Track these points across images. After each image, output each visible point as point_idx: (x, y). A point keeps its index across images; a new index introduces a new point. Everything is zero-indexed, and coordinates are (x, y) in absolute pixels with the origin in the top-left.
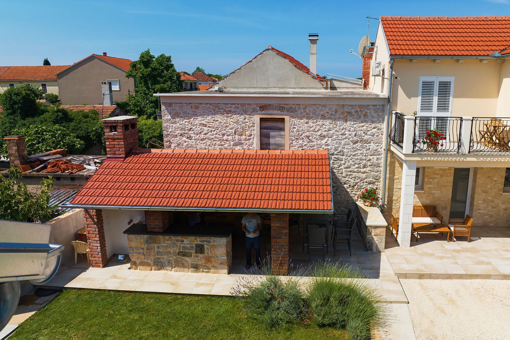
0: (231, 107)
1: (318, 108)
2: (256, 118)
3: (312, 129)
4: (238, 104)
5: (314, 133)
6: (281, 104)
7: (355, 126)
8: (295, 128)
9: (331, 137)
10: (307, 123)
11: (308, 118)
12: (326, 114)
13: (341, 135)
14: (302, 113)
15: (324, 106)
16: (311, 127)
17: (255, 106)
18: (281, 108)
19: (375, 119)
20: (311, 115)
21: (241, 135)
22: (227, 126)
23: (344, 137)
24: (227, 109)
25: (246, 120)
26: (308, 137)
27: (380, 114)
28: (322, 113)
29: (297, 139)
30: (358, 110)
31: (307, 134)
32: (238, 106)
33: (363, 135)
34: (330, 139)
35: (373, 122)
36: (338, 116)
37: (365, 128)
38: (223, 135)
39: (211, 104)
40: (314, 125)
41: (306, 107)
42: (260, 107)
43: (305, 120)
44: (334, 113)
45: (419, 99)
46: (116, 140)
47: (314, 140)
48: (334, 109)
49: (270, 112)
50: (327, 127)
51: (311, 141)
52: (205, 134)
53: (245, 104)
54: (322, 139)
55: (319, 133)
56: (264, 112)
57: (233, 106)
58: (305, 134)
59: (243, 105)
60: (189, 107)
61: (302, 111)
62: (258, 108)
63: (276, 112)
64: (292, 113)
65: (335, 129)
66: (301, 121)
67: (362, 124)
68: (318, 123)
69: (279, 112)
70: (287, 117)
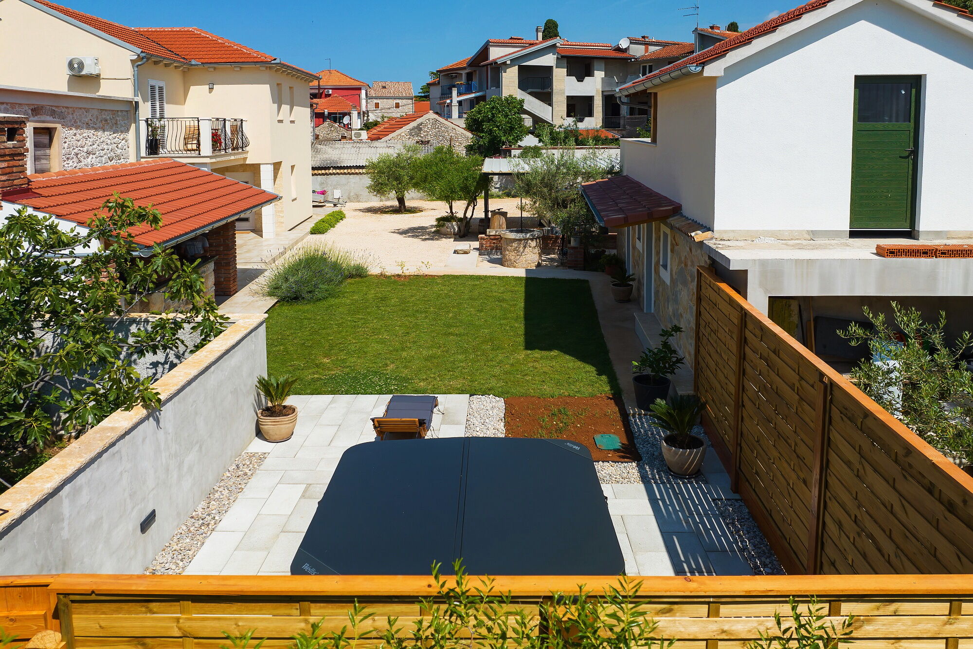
1: (83, 113)
2: (30, 128)
3: (79, 143)
4: (7, 104)
5: (81, 149)
6: (52, 106)
7: (110, 137)
8: (65, 143)
9: (95, 154)
10: (75, 135)
11: (77, 128)
12: (90, 122)
13: (102, 150)
14: (70, 121)
15: (87, 110)
16: (78, 141)
17: (27, 108)
18: (53, 113)
19: (123, 129)
20: (78, 123)
23: (104, 152)
26: (77, 154)
27: (126, 122)
28: (86, 120)
29: (68, 158)
30: (111, 116)
31: (76, 150)
32: (8, 107)
33: (117, 149)
34: (94, 156)
35: (122, 132)
36: (98, 125)
37: (117, 139)
40: (81, 137)
41: (74, 111)
42: (32, 110)
43: (74, 131)
44: (95, 120)
45: (150, 104)
46: (15, 158)
47: (82, 159)
48: (95, 116)
49: (43, 118)
50: (91, 140)
51: (80, 162)
53: (16, 104)
54: (88, 158)
55: (85, 149)
56: (36, 118)
57: (2, 107)
58: (74, 151)
59: (13, 105)
61: (71, 117)
62: (30, 112)
63: (49, 118)
64: (62, 120)
65: (97, 142)
66: (71, 132)
67: (115, 135)
68: (84, 135)
69: (51, 119)
70: (59, 126)
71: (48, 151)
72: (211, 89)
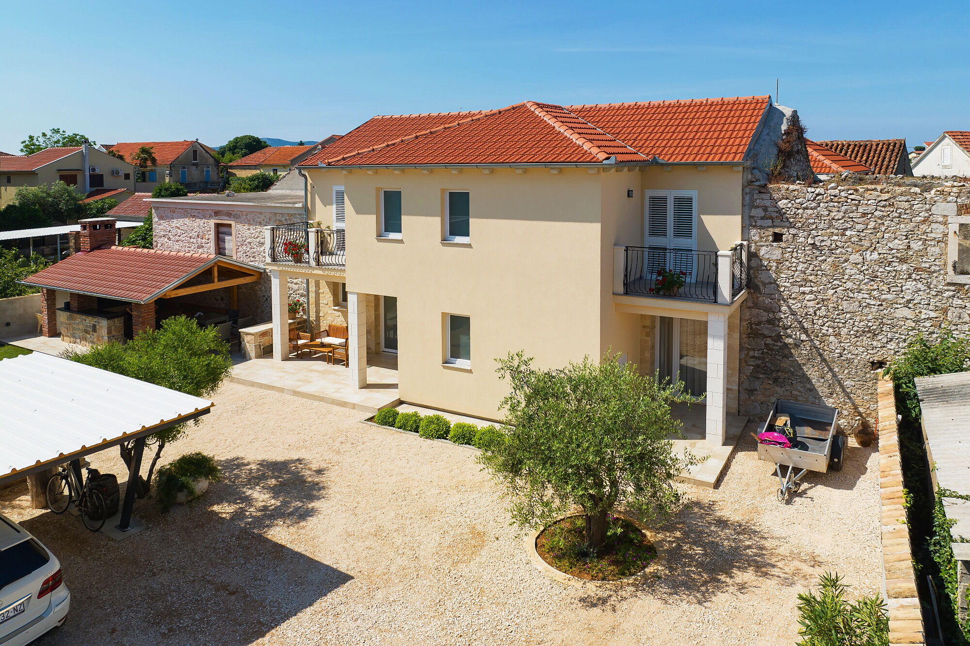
0: (194, 212)
1: (256, 215)
2: (212, 222)
3: (253, 236)
5: (255, 240)
6: (228, 211)
10: (249, 229)
11: (250, 225)
12: (262, 222)
14: (244, 220)
15: (261, 213)
16: (252, 234)
17: (211, 212)
18: (229, 215)
20: (251, 222)
21: (202, 239)
22: (193, 230)
24: (193, 214)
25: (205, 225)
26: (250, 243)
28: (259, 220)
30: (288, 218)
31: (249, 240)
32: (200, 211)
38: (190, 237)
39: (182, 209)
40: (254, 231)
42: (215, 213)
43: (246, 227)
44: (268, 220)
45: (334, 206)
47: (255, 247)
48: (268, 217)
49: (221, 217)
51: (252, 248)
52: (179, 236)
54: (261, 247)
55: (258, 240)
56: (217, 217)
57: (196, 211)
59: (203, 210)
60: (169, 211)
61: (245, 217)
62: (213, 214)
63: (225, 218)
64: (237, 220)
66: (244, 227)
68: (257, 230)
69: (228, 218)
70: (233, 223)
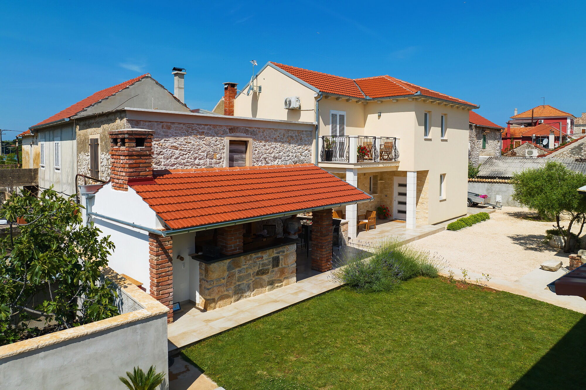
0: (204, 129)
1: (272, 132)
2: (226, 140)
3: (268, 151)
4: (210, 125)
5: (269, 155)
6: (246, 127)
7: (295, 148)
8: (256, 150)
9: (281, 159)
10: (265, 146)
11: (266, 141)
12: (277, 138)
13: (287, 156)
14: (261, 136)
15: (276, 130)
16: (267, 150)
17: (226, 128)
18: (246, 132)
19: (306, 143)
20: (268, 138)
21: (212, 159)
22: (199, 149)
23: (289, 158)
24: (200, 131)
25: (217, 142)
26: (265, 158)
27: (310, 138)
28: (275, 136)
29: (257, 161)
30: (297, 134)
31: (265, 156)
32: (211, 127)
33: (300, 156)
34: (280, 160)
35: (306, 145)
36: (284, 140)
37: (301, 150)
38: (195, 159)
39: (184, 124)
40: (270, 147)
41: (264, 130)
42: (230, 129)
43: (263, 143)
44: (282, 137)
45: (331, 125)
46: (142, 158)
47: (269, 161)
48: (282, 134)
49: (238, 134)
50: (278, 149)
51: (267, 163)
52: (176, 158)
53: (217, 125)
54: (275, 161)
55: (272, 155)
56: (232, 134)
57: (206, 127)
58: (263, 156)
59: (215, 126)
60: (160, 126)
61: (262, 134)
62: (228, 130)
63: (242, 134)
64: (254, 136)
65: (283, 151)
66: (261, 143)
67: (300, 147)
68: (272, 146)
69: (245, 135)
70: (250, 140)
71: (244, 155)
72: (379, 116)
